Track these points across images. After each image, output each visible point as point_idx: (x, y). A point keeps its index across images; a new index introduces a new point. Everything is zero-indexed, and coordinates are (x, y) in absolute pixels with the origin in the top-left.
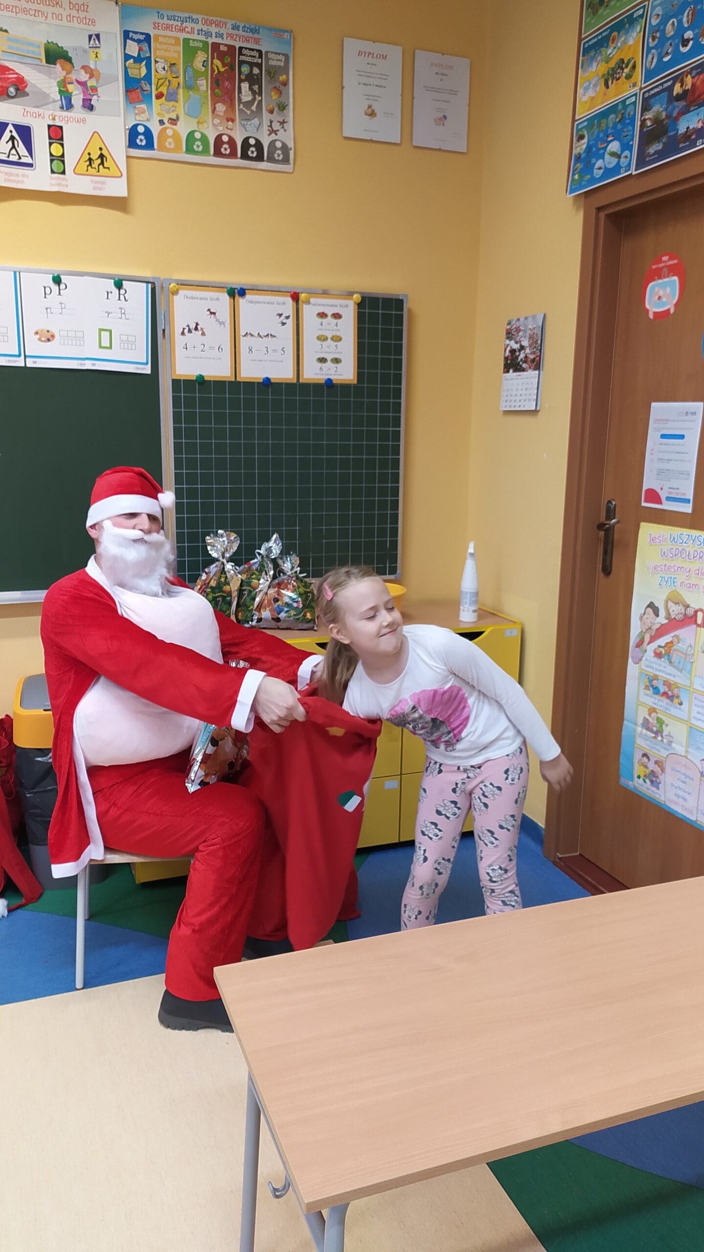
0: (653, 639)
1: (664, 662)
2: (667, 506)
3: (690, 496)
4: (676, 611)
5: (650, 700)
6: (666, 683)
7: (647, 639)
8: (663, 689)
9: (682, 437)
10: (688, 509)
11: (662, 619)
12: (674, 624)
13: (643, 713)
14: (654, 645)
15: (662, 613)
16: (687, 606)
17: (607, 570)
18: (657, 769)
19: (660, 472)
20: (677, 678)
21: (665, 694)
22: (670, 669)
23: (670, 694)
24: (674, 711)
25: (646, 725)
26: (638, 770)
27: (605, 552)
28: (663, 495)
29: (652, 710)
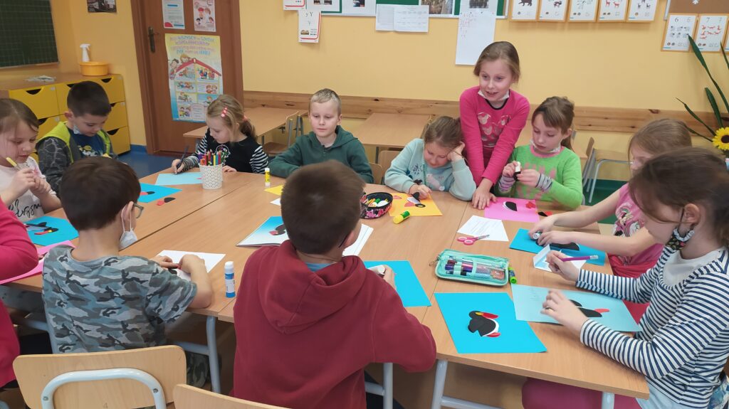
0: (177, 71)
1: (184, 77)
2: (175, 28)
3: (183, 24)
4: (185, 60)
5: (181, 90)
6: (186, 83)
7: (175, 71)
8: (185, 85)
9: (176, 6)
10: (183, 28)
11: (180, 63)
12: (184, 65)
13: (179, 95)
14: (179, 72)
15: (180, 61)
16: (189, 58)
17: (153, 51)
18: (188, 110)
19: (170, 17)
20: (191, 81)
21: (186, 87)
22: (187, 79)
23: (188, 86)
24: (190, 91)
25: (180, 98)
26: (180, 113)
27: (151, 45)
28: (173, 24)
29: (182, 93)
